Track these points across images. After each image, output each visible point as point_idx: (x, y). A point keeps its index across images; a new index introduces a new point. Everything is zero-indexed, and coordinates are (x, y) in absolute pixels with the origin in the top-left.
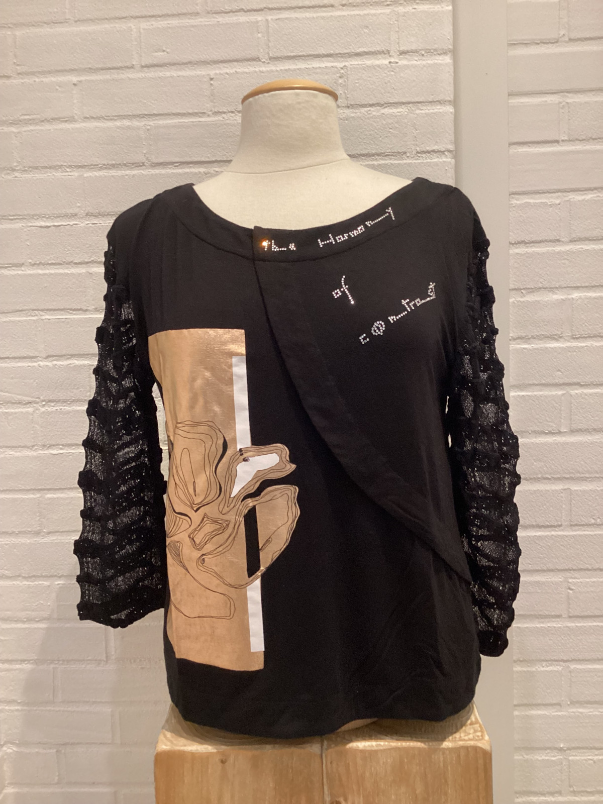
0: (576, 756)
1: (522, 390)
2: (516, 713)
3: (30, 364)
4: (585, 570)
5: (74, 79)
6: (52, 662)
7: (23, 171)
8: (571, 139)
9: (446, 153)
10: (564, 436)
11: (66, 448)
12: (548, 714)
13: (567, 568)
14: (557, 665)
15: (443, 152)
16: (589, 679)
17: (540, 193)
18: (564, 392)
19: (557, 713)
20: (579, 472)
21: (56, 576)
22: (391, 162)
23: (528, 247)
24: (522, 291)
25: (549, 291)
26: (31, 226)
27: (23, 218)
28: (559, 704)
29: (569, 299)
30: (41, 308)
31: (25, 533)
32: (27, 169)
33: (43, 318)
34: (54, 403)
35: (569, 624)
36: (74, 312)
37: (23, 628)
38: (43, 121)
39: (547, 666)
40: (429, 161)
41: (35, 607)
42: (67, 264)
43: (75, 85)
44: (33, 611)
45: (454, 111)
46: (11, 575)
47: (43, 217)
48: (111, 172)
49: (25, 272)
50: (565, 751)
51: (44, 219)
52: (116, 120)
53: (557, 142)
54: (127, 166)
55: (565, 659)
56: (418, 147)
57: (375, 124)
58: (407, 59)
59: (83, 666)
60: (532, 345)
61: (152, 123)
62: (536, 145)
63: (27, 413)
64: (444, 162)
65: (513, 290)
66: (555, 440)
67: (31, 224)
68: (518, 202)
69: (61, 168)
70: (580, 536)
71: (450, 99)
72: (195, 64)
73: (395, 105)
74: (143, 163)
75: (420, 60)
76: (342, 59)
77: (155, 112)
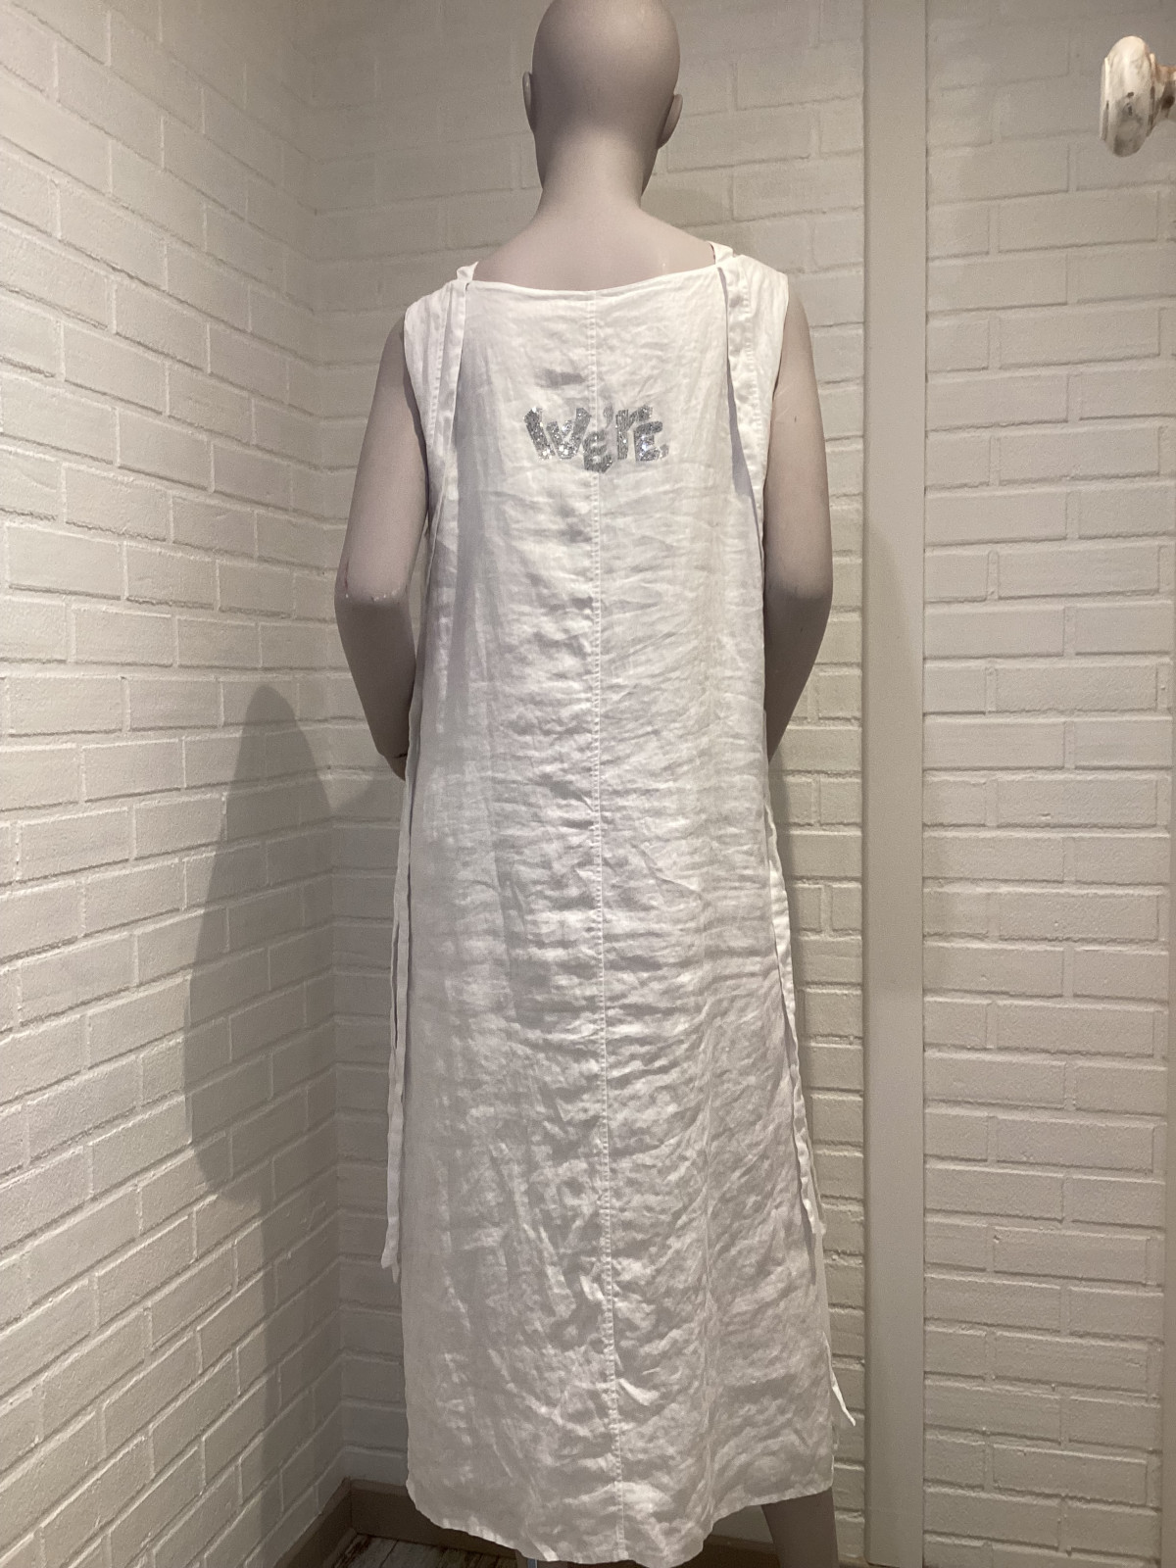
0: (1002, 1443)
1: (939, 996)
4: (1015, 1216)
8: (999, 711)
9: (852, 720)
10: (990, 1054)
12: (967, 1388)
13: (992, 1212)
14: (979, 1329)
15: (848, 720)
16: (1019, 1350)
17: (961, 770)
18: (990, 1002)
19: (978, 1388)
20: (1007, 1098)
23: (947, 830)
24: (939, 881)
25: (971, 883)
28: (982, 1378)
29: (996, 894)
35: (995, 1282)
39: (968, 1330)
40: (832, 728)
45: (861, 675)
50: (989, 1435)
55: (989, 1322)
60: (951, 944)
64: (850, 730)
65: (927, 879)
66: (981, 1057)
68: (934, 780)
70: (1010, 1175)
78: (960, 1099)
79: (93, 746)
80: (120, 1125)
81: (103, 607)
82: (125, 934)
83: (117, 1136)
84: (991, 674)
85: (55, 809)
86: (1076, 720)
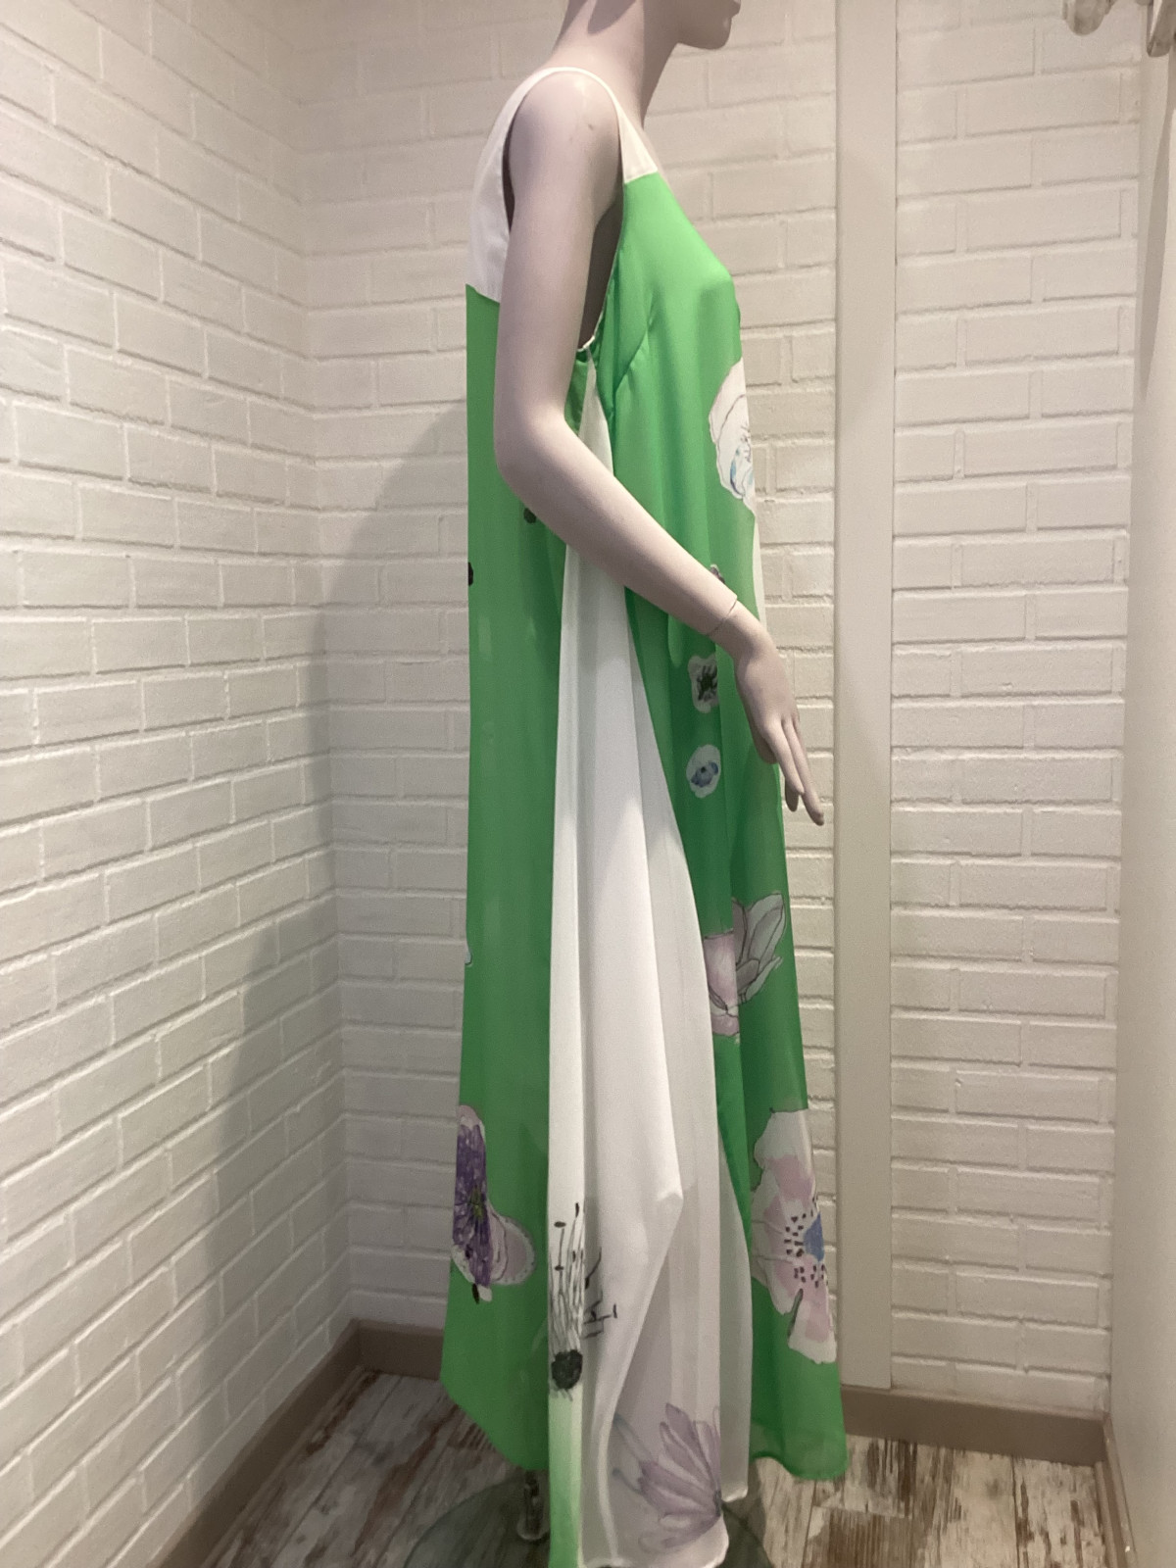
0: (964, 1271)
1: (905, 858)
2: (895, 1216)
4: (975, 1061)
6: (401, 1115)
8: (964, 586)
9: (825, 598)
10: (952, 910)
12: (931, 1220)
13: (955, 1057)
14: (942, 1166)
15: (821, 597)
16: (979, 1185)
17: (929, 643)
18: (953, 861)
19: (942, 1221)
20: (968, 951)
21: (406, 1025)
23: (915, 701)
24: (906, 749)
25: (937, 751)
27: (385, 654)
28: (945, 1211)
29: (961, 760)
31: (377, 977)
32: (390, 604)
35: (957, 1122)
36: (434, 752)
37: (372, 1078)
38: (406, 556)
39: (931, 1167)
40: (806, 605)
41: (386, 1057)
44: (383, 1059)
45: (833, 553)
68: (904, 653)
70: (970, 1023)
71: (829, 541)
75: (798, 499)
78: (924, 953)
79: (101, 620)
80: (138, 978)
81: (107, 486)
82: (136, 801)
83: (136, 988)
84: (956, 550)
85: (69, 679)
86: (1038, 593)
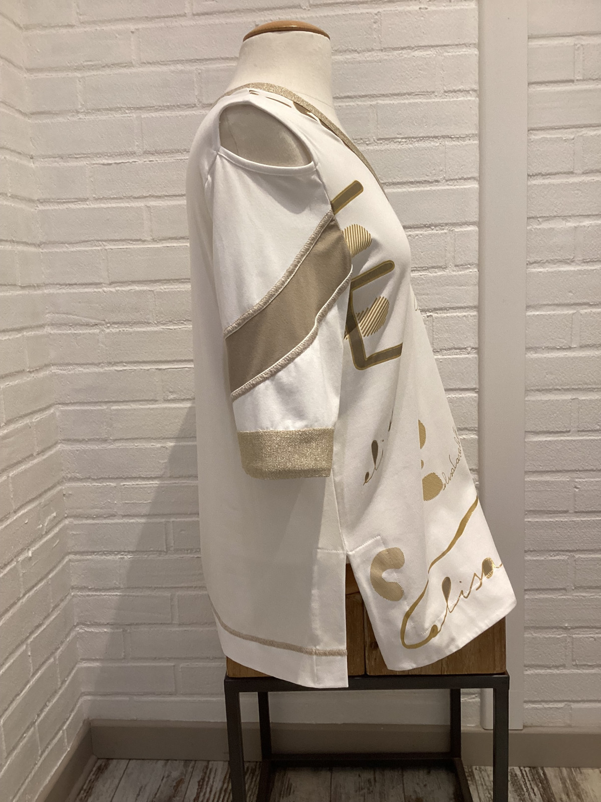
0: (578, 634)
1: (537, 310)
2: (526, 597)
3: (96, 290)
4: (590, 470)
5: (132, 27)
6: (119, 552)
7: (87, 113)
8: (585, 78)
9: (471, 92)
10: (574, 351)
11: (129, 365)
12: (554, 598)
13: (574, 469)
14: (563, 555)
15: (468, 91)
16: (592, 566)
17: (556, 129)
18: (575, 311)
19: (562, 597)
20: (586, 384)
21: (121, 478)
22: (420, 100)
23: (544, 179)
24: (539, 219)
25: (563, 220)
26: (94, 164)
27: (86, 156)
28: (564, 589)
29: (581, 227)
30: (105, 238)
31: (93, 440)
32: (90, 111)
33: (107, 248)
34: (118, 325)
35: (575, 519)
36: (134, 243)
37: (93, 524)
38: (104, 67)
39: (555, 556)
40: (455, 99)
41: (104, 505)
42: (127, 198)
43: (132, 32)
44: (101, 508)
45: (478, 54)
46: (81, 477)
47: (105, 155)
48: (165, 113)
49: (90, 206)
50: (569, 629)
51: (106, 157)
52: (170, 65)
53: (572, 81)
54: (180, 108)
55: (570, 549)
56: (446, 86)
57: (406, 66)
58: (435, 5)
59: (146, 556)
60: (547, 269)
61: (202, 67)
62: (552, 85)
63: (94, 334)
64: (470, 100)
65: (530, 218)
66: (566, 355)
67: (95, 162)
68: (536, 137)
69: (121, 110)
70: (587, 440)
71: (475, 42)
72: (242, 12)
73: (425, 48)
74: (195, 104)
75: (447, 6)
76: (376, 6)
77: (206, 57)
78: (551, 387)
84: (578, 49)
